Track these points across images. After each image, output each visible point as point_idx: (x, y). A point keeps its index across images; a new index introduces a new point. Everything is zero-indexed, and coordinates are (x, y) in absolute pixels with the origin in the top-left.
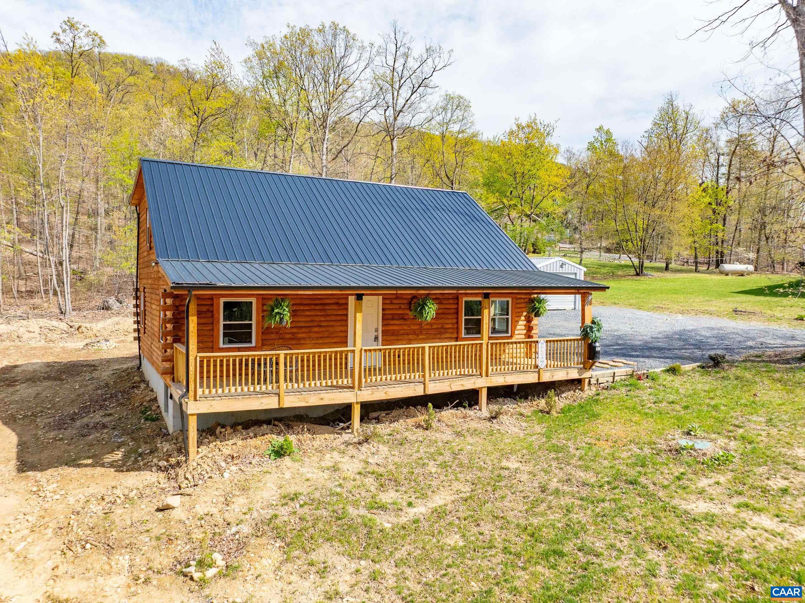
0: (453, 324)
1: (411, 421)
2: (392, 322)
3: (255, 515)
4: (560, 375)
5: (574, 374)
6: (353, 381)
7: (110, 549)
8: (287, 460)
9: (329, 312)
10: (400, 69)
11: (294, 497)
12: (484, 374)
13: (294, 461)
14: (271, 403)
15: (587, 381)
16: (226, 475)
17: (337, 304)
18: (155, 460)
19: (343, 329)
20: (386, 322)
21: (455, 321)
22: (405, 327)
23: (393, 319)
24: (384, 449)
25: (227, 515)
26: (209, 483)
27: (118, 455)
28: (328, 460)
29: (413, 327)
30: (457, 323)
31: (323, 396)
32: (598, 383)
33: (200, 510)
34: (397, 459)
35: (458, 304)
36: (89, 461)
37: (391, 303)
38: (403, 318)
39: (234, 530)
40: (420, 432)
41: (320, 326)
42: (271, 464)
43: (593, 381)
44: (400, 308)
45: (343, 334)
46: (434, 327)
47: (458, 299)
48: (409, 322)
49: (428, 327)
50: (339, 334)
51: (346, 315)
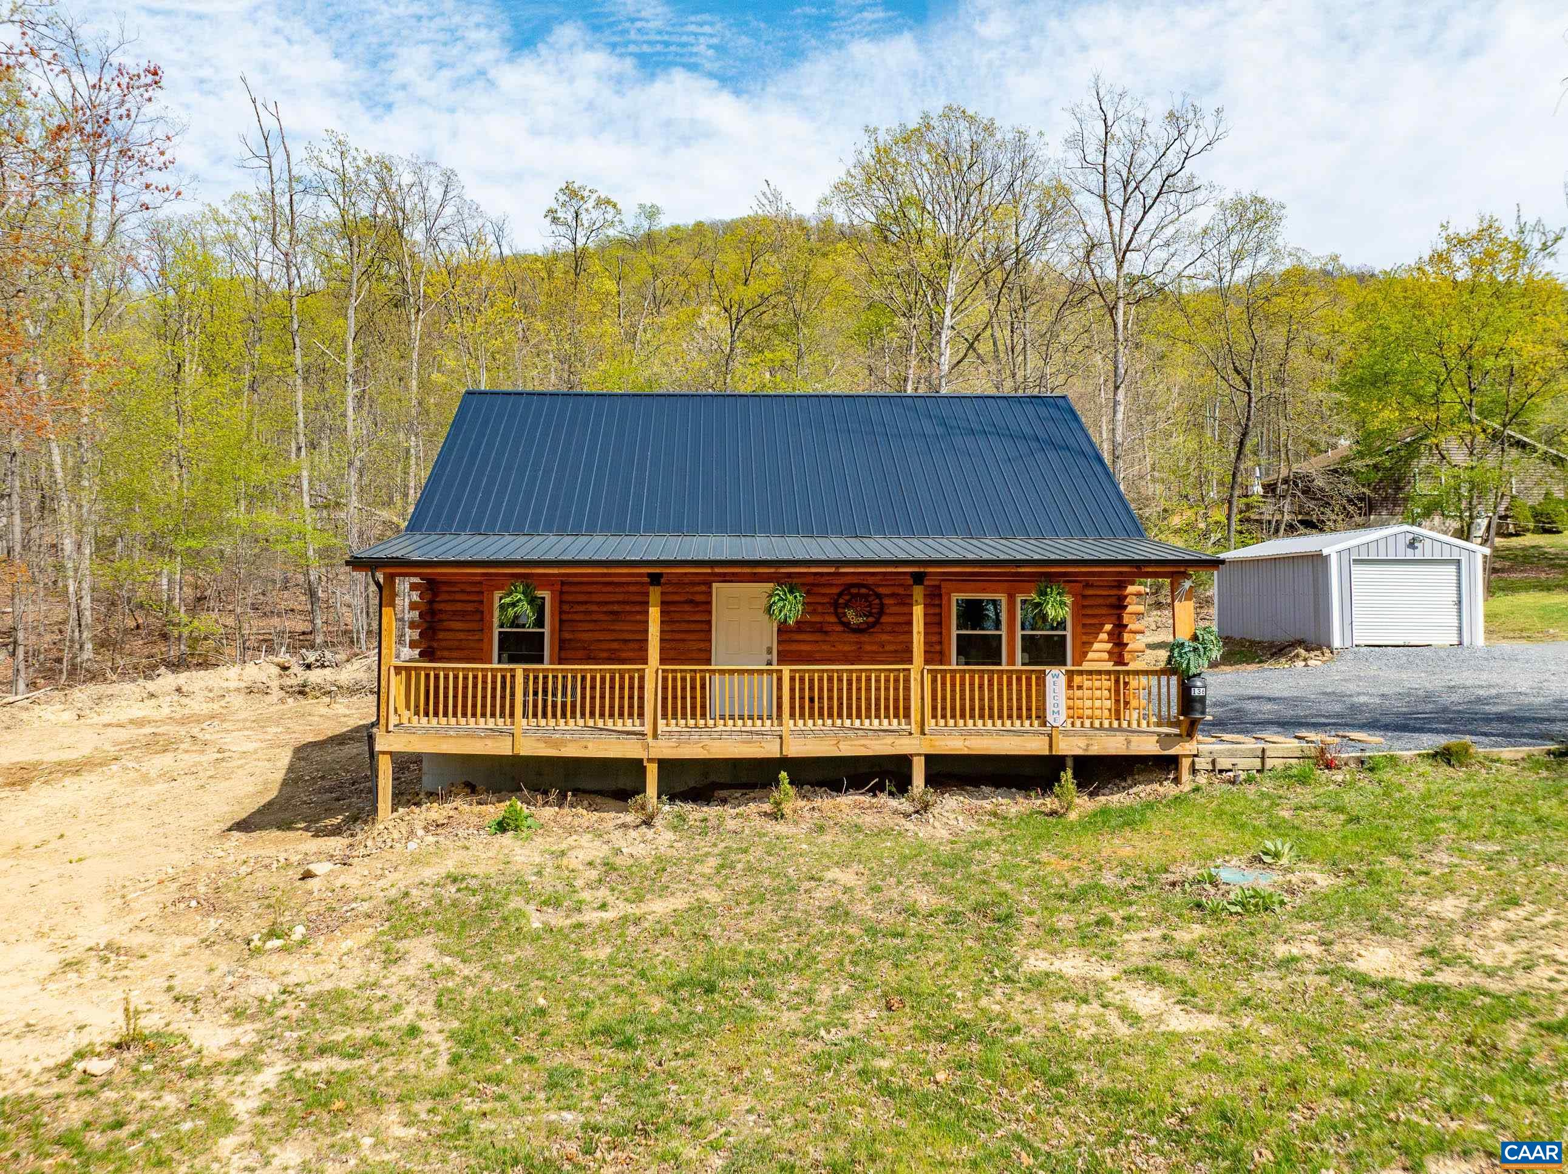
4: (1109, 745)
5: (1148, 746)
8: (511, 837)
9: (679, 617)
12: (916, 728)
14: (500, 746)
16: (412, 846)
17: (690, 602)
24: (667, 838)
26: (384, 854)
28: (569, 843)
29: (842, 647)
32: (1215, 769)
38: (820, 629)
40: (765, 822)
42: (483, 839)
44: (815, 612)
45: (703, 655)
46: (888, 648)
47: (940, 596)
48: (833, 638)
49: (874, 648)
50: (695, 655)
51: (709, 622)
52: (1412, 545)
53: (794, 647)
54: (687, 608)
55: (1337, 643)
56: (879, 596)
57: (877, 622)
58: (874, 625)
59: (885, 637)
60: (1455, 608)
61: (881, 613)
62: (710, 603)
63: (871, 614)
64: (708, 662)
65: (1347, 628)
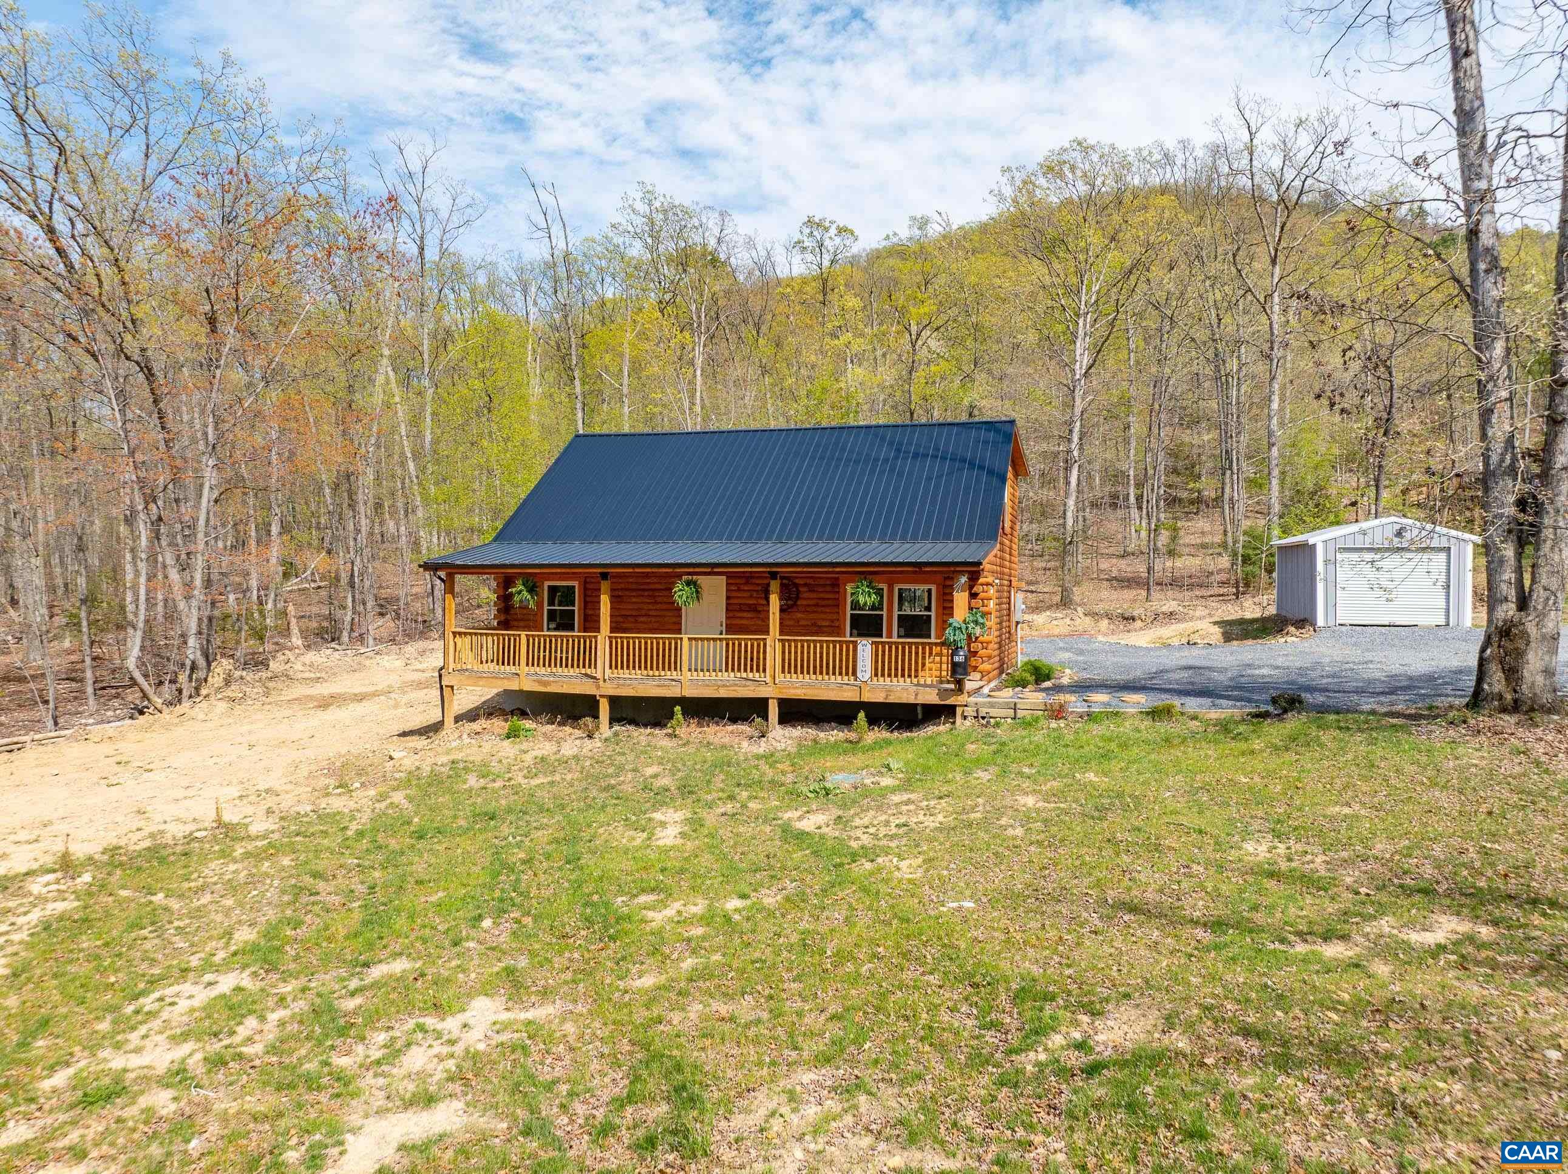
0: (831, 621)
2: (738, 614)
5: (931, 697)
12: (770, 680)
14: (512, 684)
19: (676, 619)
20: (731, 614)
21: (835, 616)
23: (741, 610)
30: (839, 620)
31: (562, 683)
32: (978, 716)
35: (838, 592)
37: (739, 590)
38: (753, 609)
41: (649, 616)
43: (969, 711)
44: (751, 597)
45: (675, 626)
46: (802, 623)
47: (838, 585)
49: (791, 623)
50: (671, 626)
52: (1399, 534)
53: (736, 621)
54: (667, 593)
55: (1320, 622)
56: (796, 585)
57: (795, 605)
58: (792, 606)
59: (799, 615)
60: (1443, 593)
61: (797, 598)
63: (789, 599)
64: (678, 631)
65: (1331, 609)
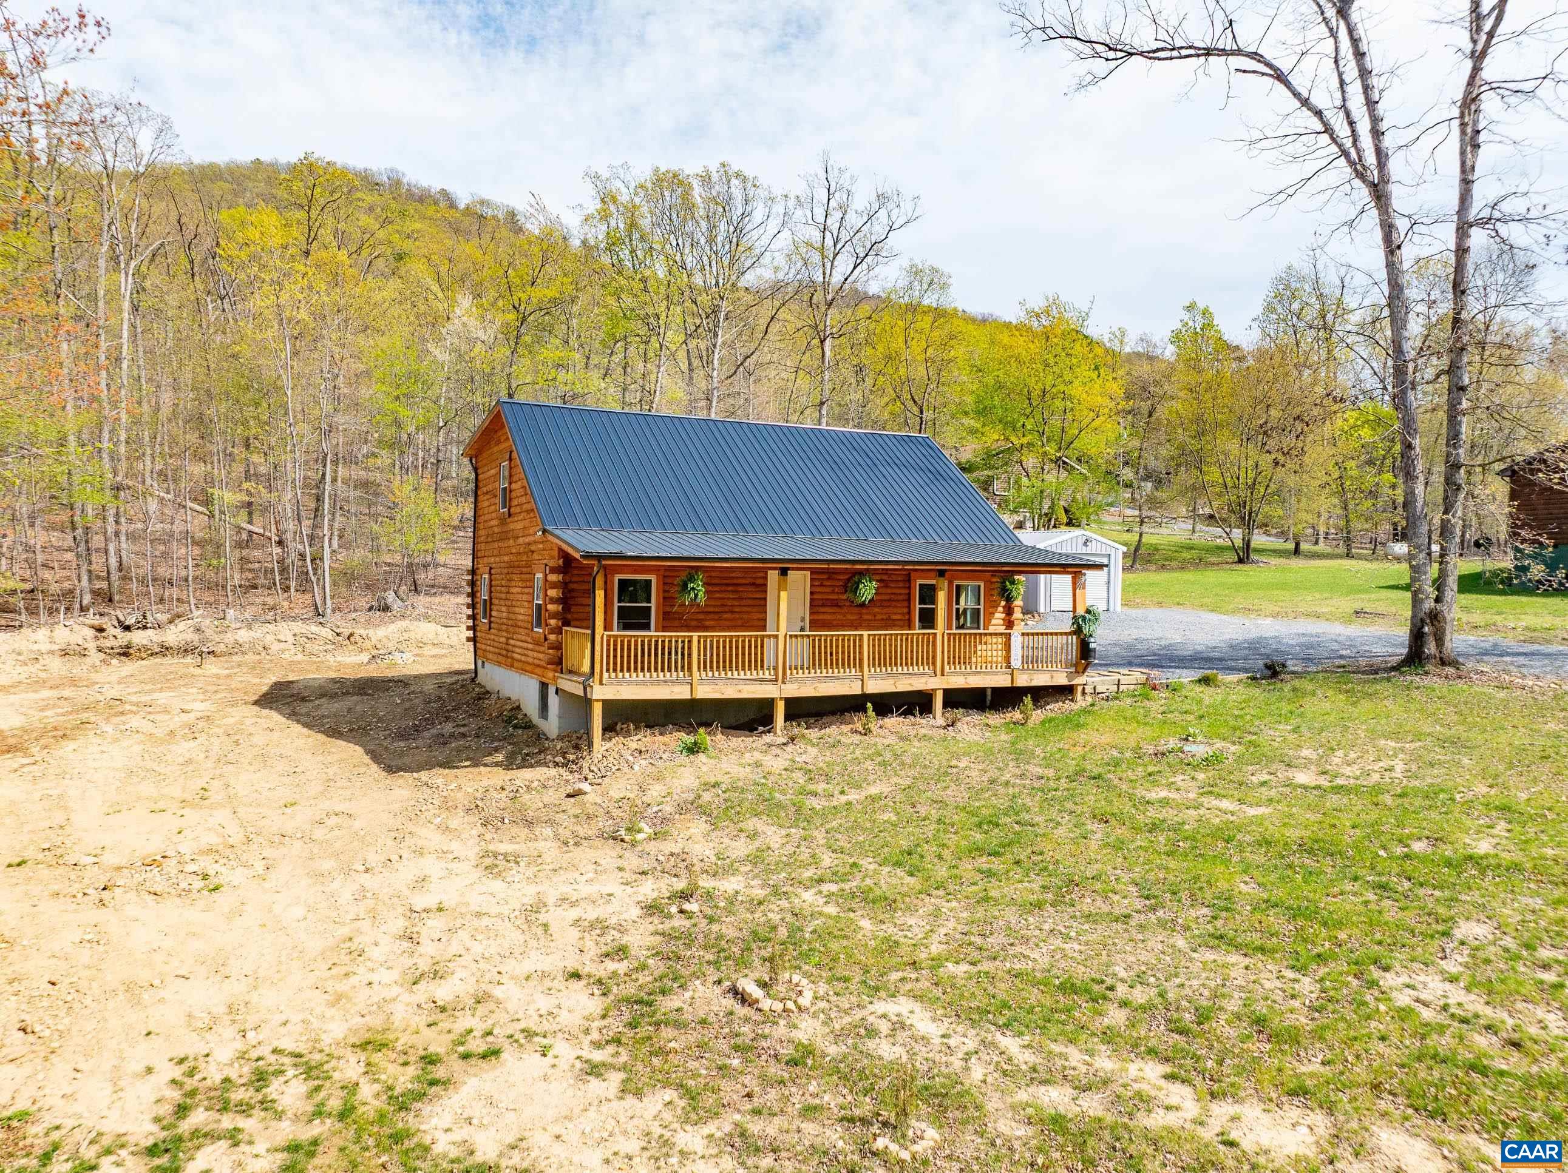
0: (903, 614)
1: (845, 728)
2: (822, 610)
3: (676, 797)
4: (1041, 679)
5: (1061, 680)
6: (776, 675)
7: (529, 824)
8: (701, 757)
9: (745, 595)
10: (834, 228)
11: (716, 785)
12: (939, 672)
13: (709, 757)
14: (680, 693)
15: (1080, 689)
16: (636, 767)
17: (754, 584)
18: (549, 757)
19: (761, 616)
20: (815, 609)
21: (905, 610)
22: (839, 617)
23: (823, 605)
24: (813, 751)
25: (645, 799)
26: (618, 774)
27: (500, 757)
28: (748, 758)
29: (850, 617)
30: (909, 613)
31: (740, 687)
32: (1095, 692)
33: (616, 794)
34: (827, 759)
35: (909, 588)
36: (467, 763)
37: (822, 585)
38: (835, 604)
39: (655, 809)
40: (857, 738)
41: (733, 612)
42: (684, 758)
43: (1088, 689)
44: (833, 592)
45: (761, 623)
48: (845, 610)
50: (756, 623)
51: (765, 599)
52: (1085, 544)
53: (821, 617)
54: (751, 589)
55: (1042, 610)
59: (876, 610)
60: (1106, 586)
62: (765, 585)
64: (764, 628)
